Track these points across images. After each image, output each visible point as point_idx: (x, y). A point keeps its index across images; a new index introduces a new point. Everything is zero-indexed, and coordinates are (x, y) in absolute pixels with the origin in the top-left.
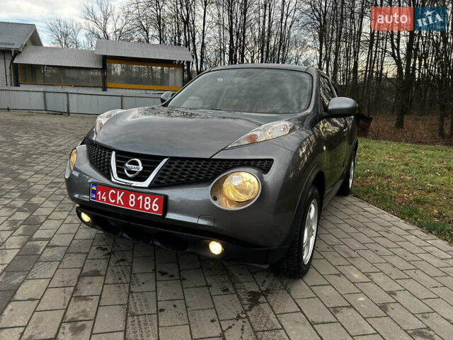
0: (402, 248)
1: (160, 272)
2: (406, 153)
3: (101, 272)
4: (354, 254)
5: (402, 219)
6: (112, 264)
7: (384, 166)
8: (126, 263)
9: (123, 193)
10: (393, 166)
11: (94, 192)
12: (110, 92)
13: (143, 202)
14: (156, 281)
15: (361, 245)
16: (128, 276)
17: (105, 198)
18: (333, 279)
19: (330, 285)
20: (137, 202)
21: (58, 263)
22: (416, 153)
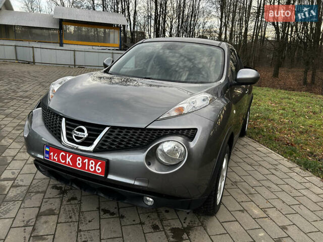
0: (288, 184)
1: (103, 210)
2: (282, 99)
3: (55, 211)
4: (253, 191)
5: (285, 158)
6: (65, 203)
7: (268, 110)
8: (76, 202)
9: (71, 156)
10: (274, 110)
11: (48, 153)
12: (65, 47)
13: (89, 165)
14: (100, 219)
15: (257, 182)
16: (77, 214)
17: (56, 158)
18: (239, 215)
19: (237, 221)
20: (84, 164)
21: (21, 202)
22: (289, 99)
